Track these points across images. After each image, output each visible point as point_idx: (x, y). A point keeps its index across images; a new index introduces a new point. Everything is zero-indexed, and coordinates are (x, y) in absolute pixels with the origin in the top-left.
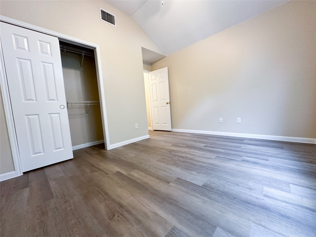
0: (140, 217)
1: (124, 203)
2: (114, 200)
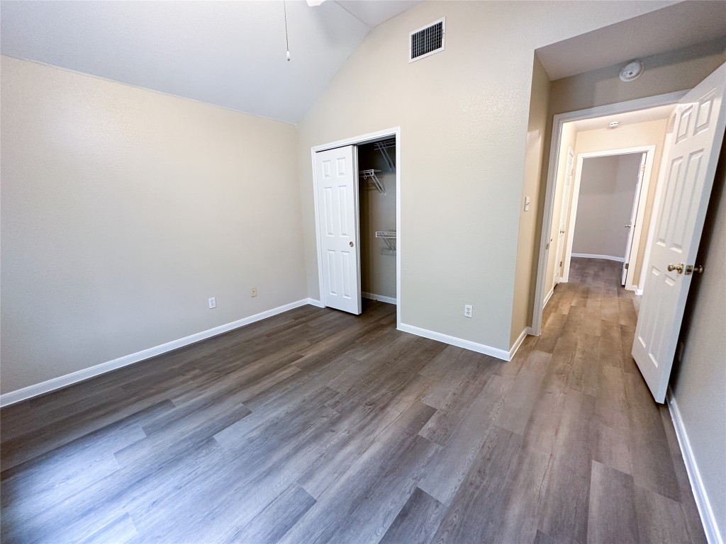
0: (367, 429)
1: (388, 409)
2: (392, 399)
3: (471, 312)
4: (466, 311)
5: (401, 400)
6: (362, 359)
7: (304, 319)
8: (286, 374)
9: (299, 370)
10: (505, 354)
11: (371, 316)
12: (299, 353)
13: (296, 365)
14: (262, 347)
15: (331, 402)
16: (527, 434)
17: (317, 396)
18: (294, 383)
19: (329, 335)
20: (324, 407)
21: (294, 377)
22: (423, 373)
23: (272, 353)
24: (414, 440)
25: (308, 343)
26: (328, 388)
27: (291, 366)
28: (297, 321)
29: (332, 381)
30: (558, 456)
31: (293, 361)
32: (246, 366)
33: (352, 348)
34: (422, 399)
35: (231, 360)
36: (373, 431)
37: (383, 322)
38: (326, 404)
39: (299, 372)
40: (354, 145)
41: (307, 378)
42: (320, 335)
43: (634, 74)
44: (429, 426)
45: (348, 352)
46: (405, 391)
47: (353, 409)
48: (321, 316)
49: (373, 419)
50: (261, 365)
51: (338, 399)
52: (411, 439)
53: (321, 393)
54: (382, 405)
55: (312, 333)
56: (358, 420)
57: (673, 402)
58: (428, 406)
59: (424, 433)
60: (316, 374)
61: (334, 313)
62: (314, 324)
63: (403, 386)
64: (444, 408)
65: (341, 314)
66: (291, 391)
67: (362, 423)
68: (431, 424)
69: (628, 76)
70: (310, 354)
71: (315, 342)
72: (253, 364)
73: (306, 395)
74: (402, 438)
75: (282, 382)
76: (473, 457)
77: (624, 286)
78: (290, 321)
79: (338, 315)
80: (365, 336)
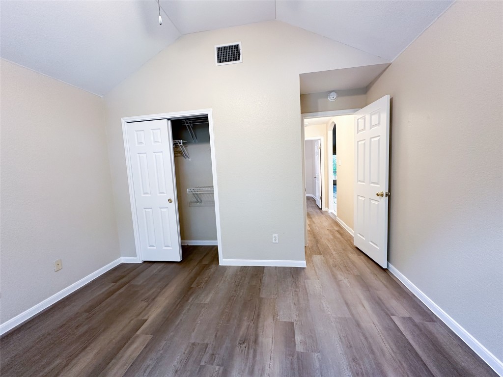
0: (256, 369)
1: (260, 339)
2: (257, 328)
3: (277, 239)
4: (274, 239)
5: (263, 326)
6: (208, 300)
7: (124, 280)
8: (136, 348)
9: (150, 337)
10: (302, 263)
11: (191, 259)
12: (140, 318)
13: (143, 333)
14: (86, 328)
15: (206, 358)
16: (352, 315)
17: (188, 359)
18: (153, 355)
19: (163, 288)
20: (202, 367)
21: (149, 348)
22: (263, 295)
23: (104, 330)
24: (298, 358)
25: (145, 304)
26: (194, 344)
27: (138, 336)
28: (118, 284)
29: (193, 334)
30: (376, 323)
31: (137, 330)
32: (74, 361)
33: (192, 293)
34: (278, 318)
35: (45, 361)
36: (263, 369)
37: (205, 262)
38: (203, 363)
39: (152, 340)
40: (168, 119)
41: (165, 342)
42: (152, 291)
43: (334, 98)
44: (299, 340)
45: (191, 299)
46: (261, 316)
47: (231, 355)
48: (143, 271)
49: (254, 356)
50: (95, 351)
51: (211, 352)
52: (295, 360)
53: (190, 353)
54: (252, 338)
55: (142, 291)
56: (243, 365)
57: (390, 265)
58: (285, 322)
59: (300, 348)
60: (172, 334)
61: (154, 265)
62: (139, 281)
63: (256, 313)
64: (297, 319)
65: (162, 265)
66: (155, 366)
67: (248, 365)
68: (298, 338)
69: (332, 98)
70: (154, 314)
71: (151, 300)
72: (83, 353)
73: (175, 363)
74: (288, 362)
75: (136, 360)
76: (342, 350)
77: (321, 209)
78: (110, 286)
79: (160, 266)
80: (198, 279)
